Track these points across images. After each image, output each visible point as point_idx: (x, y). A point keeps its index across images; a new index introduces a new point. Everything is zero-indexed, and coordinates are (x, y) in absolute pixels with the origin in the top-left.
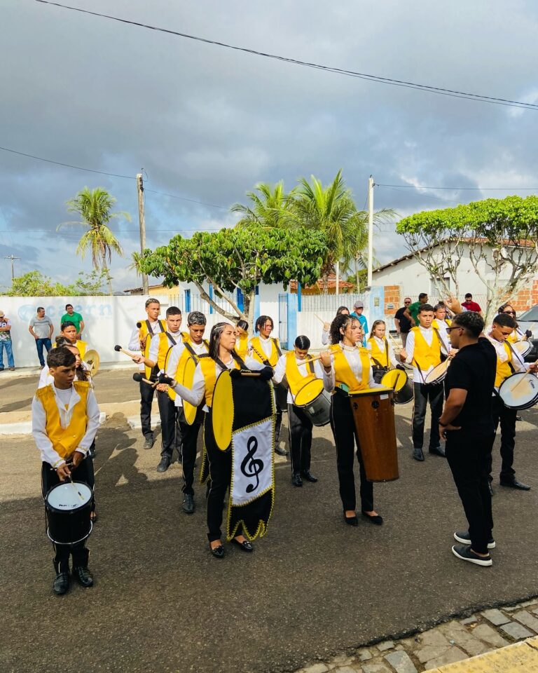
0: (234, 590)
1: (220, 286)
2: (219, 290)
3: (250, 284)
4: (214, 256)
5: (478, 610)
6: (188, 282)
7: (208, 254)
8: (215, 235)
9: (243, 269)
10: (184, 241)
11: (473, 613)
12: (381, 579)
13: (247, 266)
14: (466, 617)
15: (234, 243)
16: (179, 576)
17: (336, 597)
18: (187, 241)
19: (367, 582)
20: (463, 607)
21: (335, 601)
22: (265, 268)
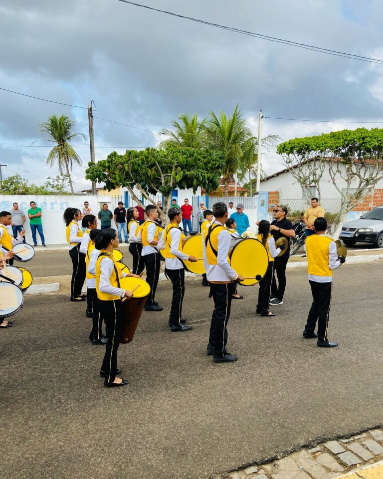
0: (140, 425)
1: (146, 190)
2: (145, 193)
3: (167, 190)
4: (141, 168)
5: (323, 441)
6: (123, 187)
7: (136, 167)
8: (142, 152)
9: (162, 178)
10: (118, 156)
11: (318, 444)
12: (251, 416)
13: (166, 176)
14: (313, 447)
15: (155, 158)
16: (100, 413)
17: (217, 431)
18: (121, 157)
19: (241, 419)
20: (311, 439)
21: (216, 434)
22: (178, 178)
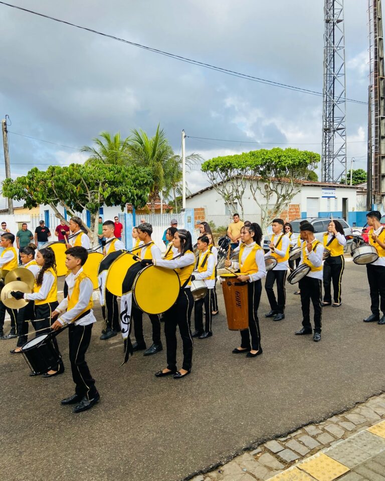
0: (80, 450)
1: (71, 208)
2: (70, 211)
3: (94, 206)
4: (66, 184)
5: (262, 442)
6: (45, 205)
7: (60, 183)
8: (66, 169)
9: (89, 195)
10: (40, 172)
11: (259, 445)
12: (193, 426)
13: (92, 193)
14: (254, 449)
15: (81, 175)
16: (34, 442)
17: (161, 446)
18: (43, 173)
19: (183, 430)
20: (251, 442)
21: (160, 448)
22: (106, 195)
